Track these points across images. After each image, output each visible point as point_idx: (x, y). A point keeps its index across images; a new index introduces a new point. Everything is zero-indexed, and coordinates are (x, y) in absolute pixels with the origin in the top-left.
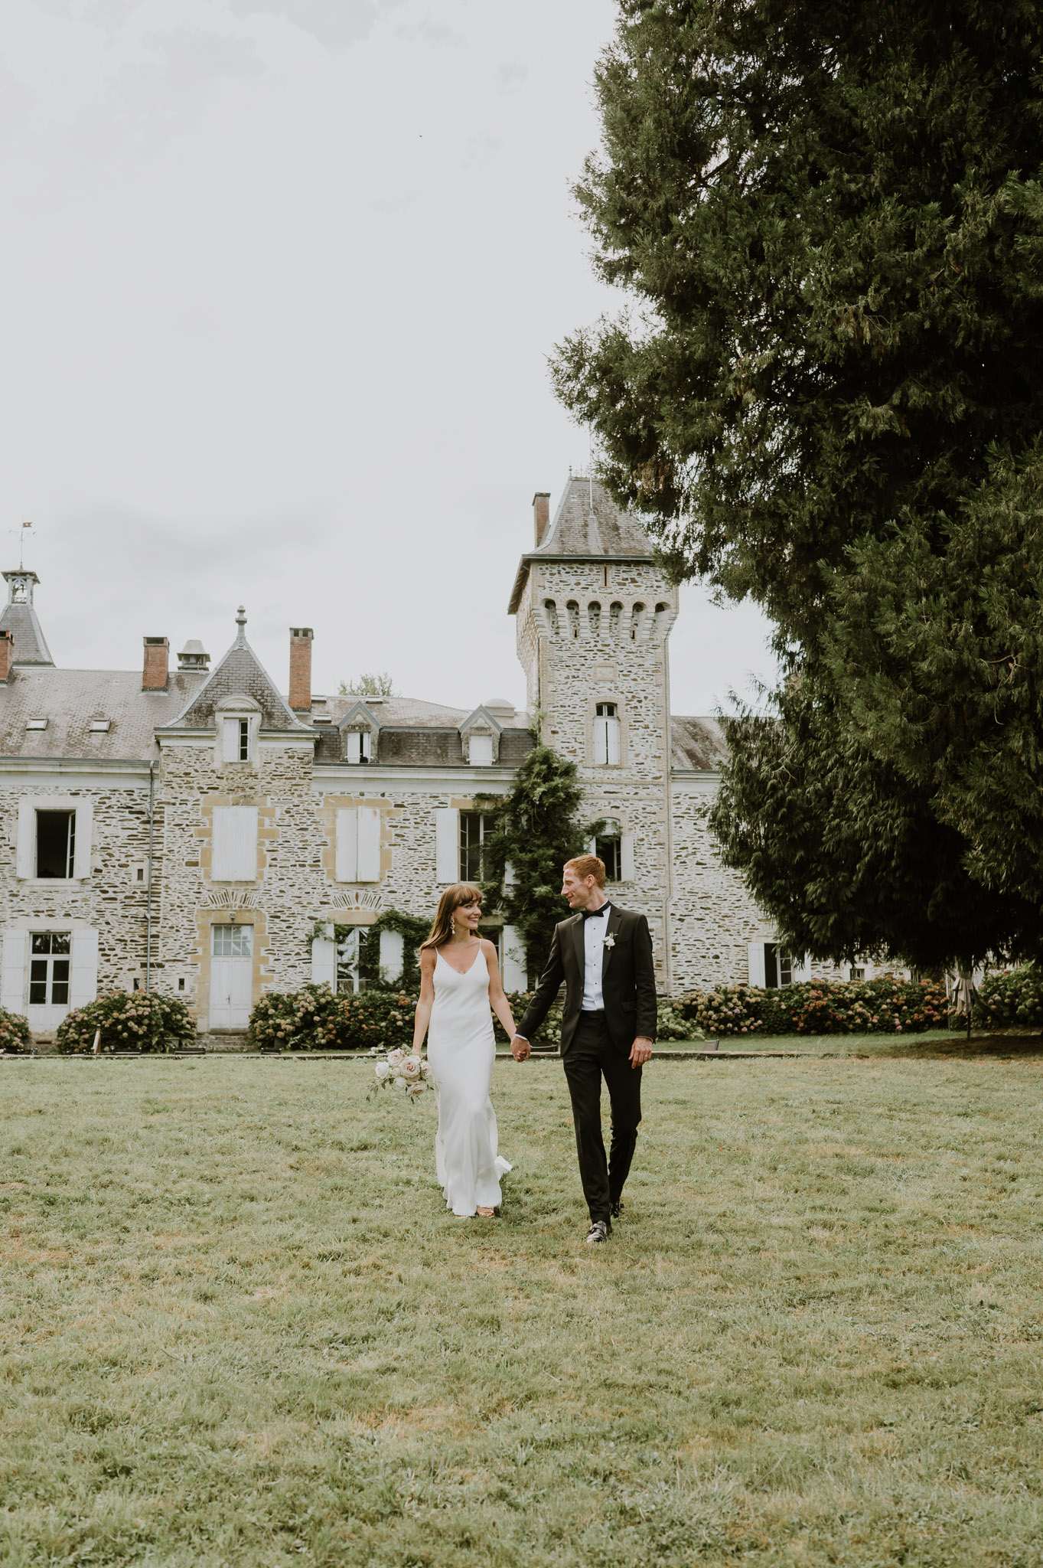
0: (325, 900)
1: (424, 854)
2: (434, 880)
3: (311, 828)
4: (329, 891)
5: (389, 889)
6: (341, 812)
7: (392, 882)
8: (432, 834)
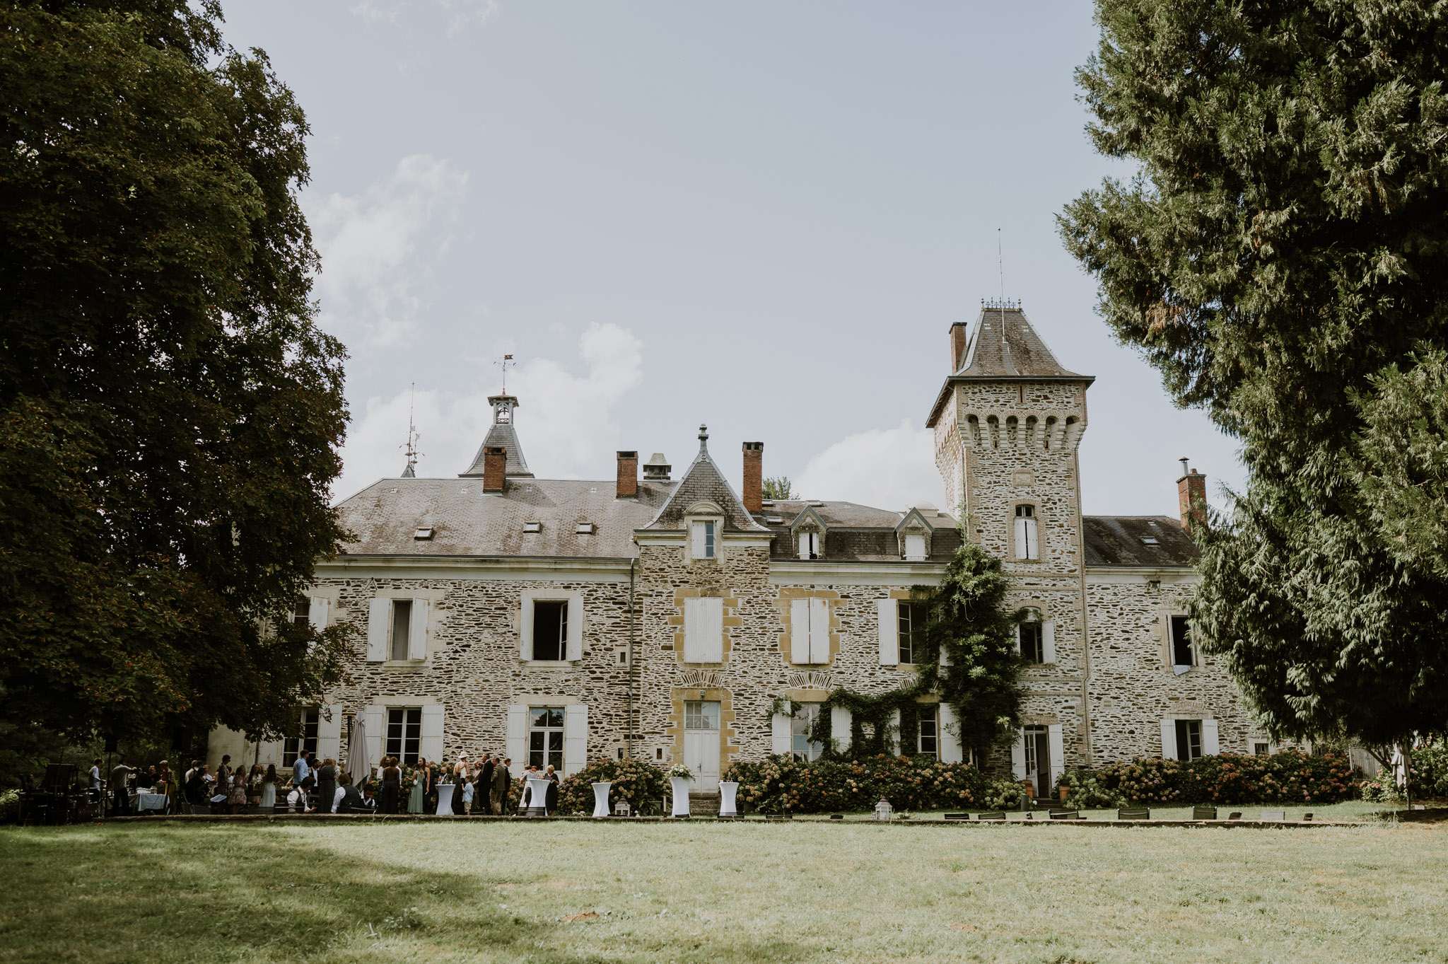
0: (782, 680)
1: (868, 639)
2: (877, 663)
3: (769, 616)
4: (786, 672)
5: (838, 670)
6: (794, 603)
7: (840, 664)
8: (875, 622)
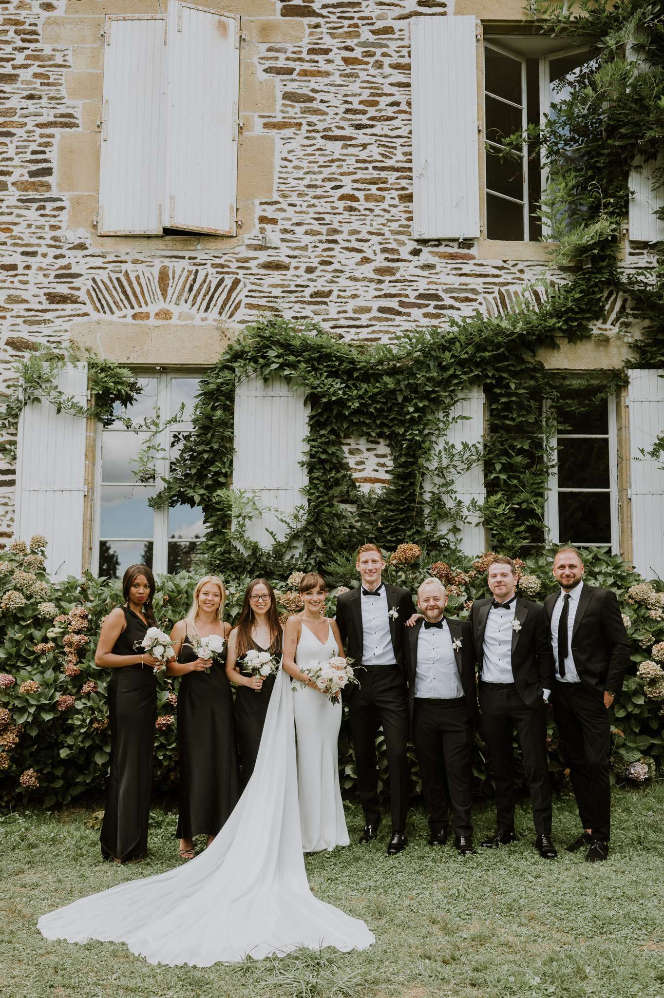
0: (62, 289)
1: (374, 151)
2: (405, 230)
3: (25, 75)
4: (77, 262)
5: (264, 257)
6: (117, 30)
7: (273, 235)
8: (399, 95)
